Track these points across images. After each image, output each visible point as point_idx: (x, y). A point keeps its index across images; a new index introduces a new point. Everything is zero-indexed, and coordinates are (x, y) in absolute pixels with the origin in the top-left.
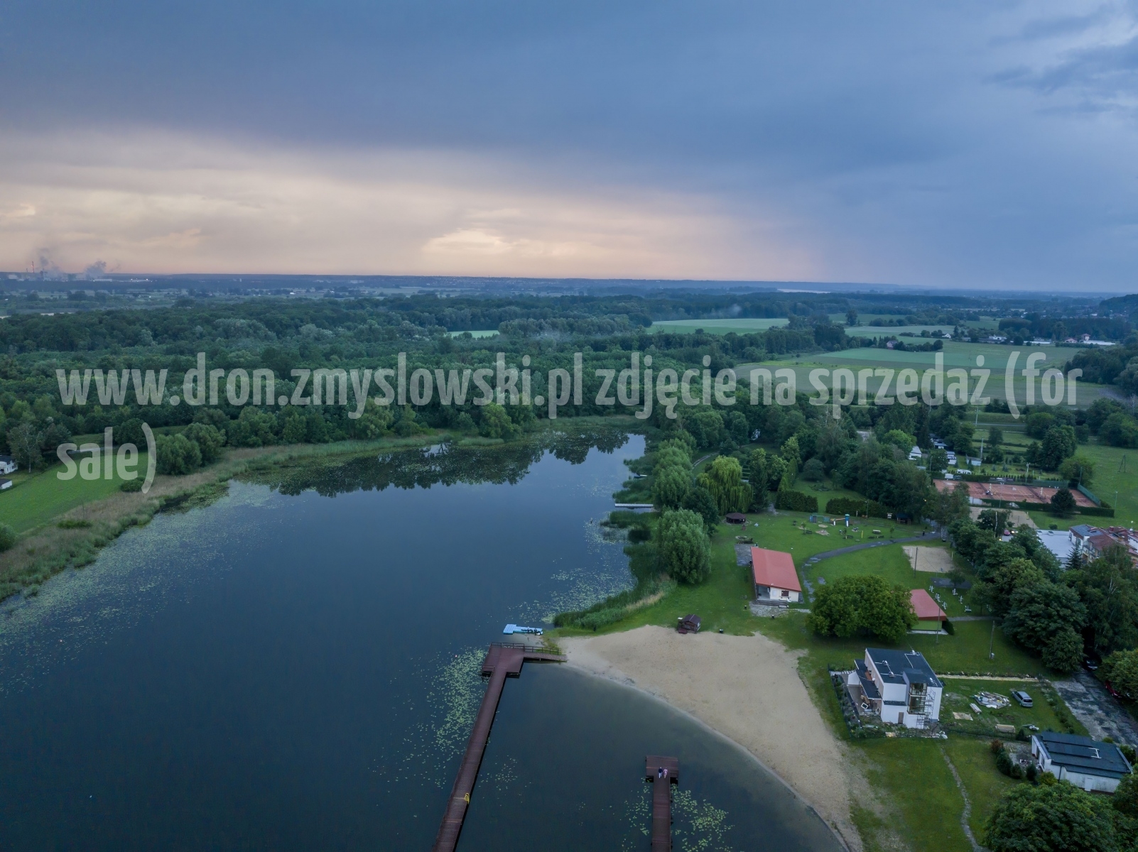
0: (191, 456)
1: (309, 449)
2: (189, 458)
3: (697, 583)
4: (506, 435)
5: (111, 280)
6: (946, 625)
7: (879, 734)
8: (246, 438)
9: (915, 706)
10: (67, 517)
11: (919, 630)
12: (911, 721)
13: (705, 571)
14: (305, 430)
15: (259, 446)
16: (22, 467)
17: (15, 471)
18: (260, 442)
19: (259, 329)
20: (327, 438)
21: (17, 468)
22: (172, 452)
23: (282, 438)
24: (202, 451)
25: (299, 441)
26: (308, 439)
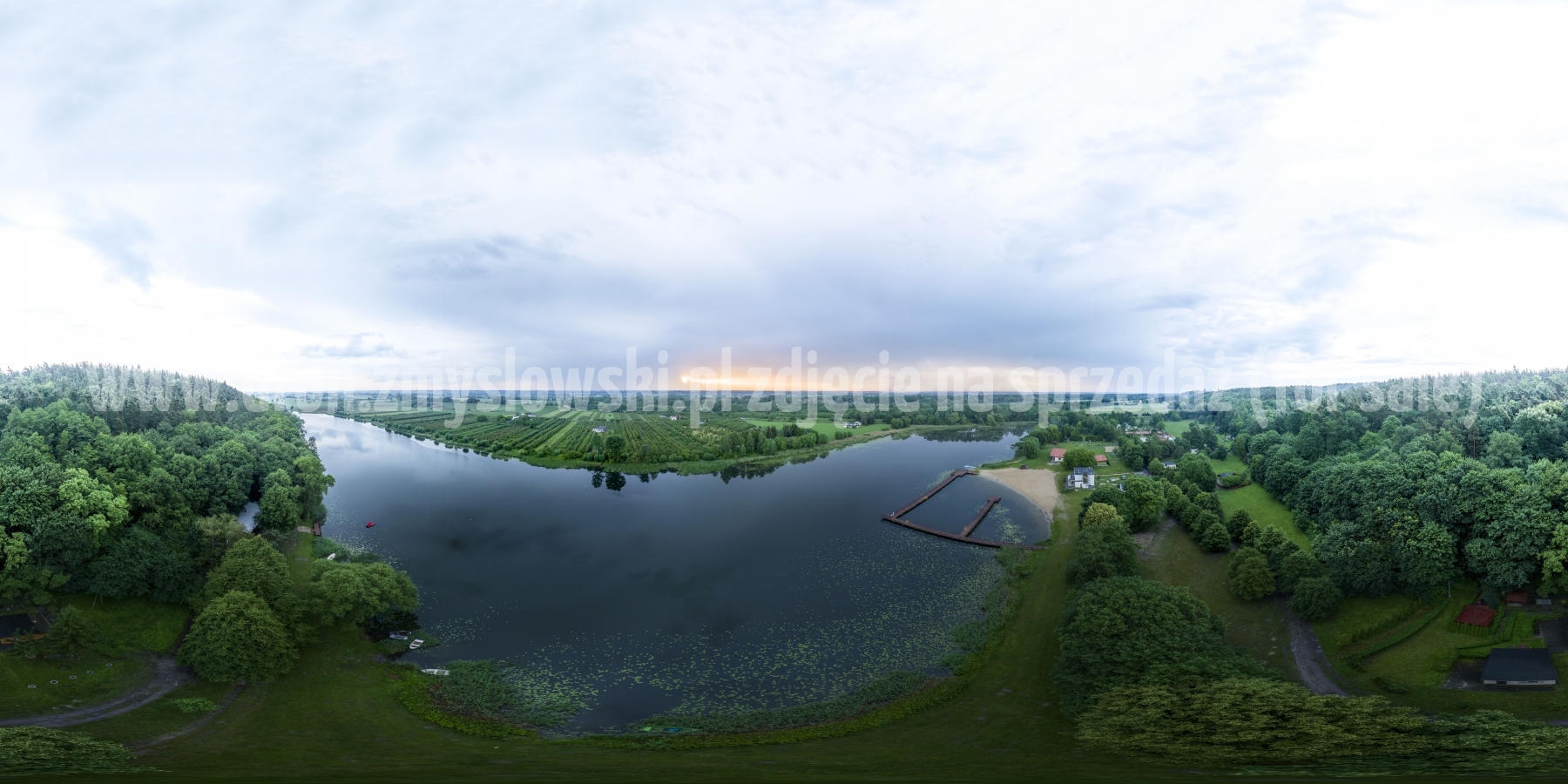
1: (933, 426)
2: (900, 424)
3: (1033, 458)
4: (993, 425)
6: (1108, 463)
7: (1073, 490)
9: (1085, 481)
11: (1099, 465)
12: (1084, 486)
13: (1036, 454)
15: (920, 425)
23: (925, 424)
24: (904, 425)
25: (928, 425)
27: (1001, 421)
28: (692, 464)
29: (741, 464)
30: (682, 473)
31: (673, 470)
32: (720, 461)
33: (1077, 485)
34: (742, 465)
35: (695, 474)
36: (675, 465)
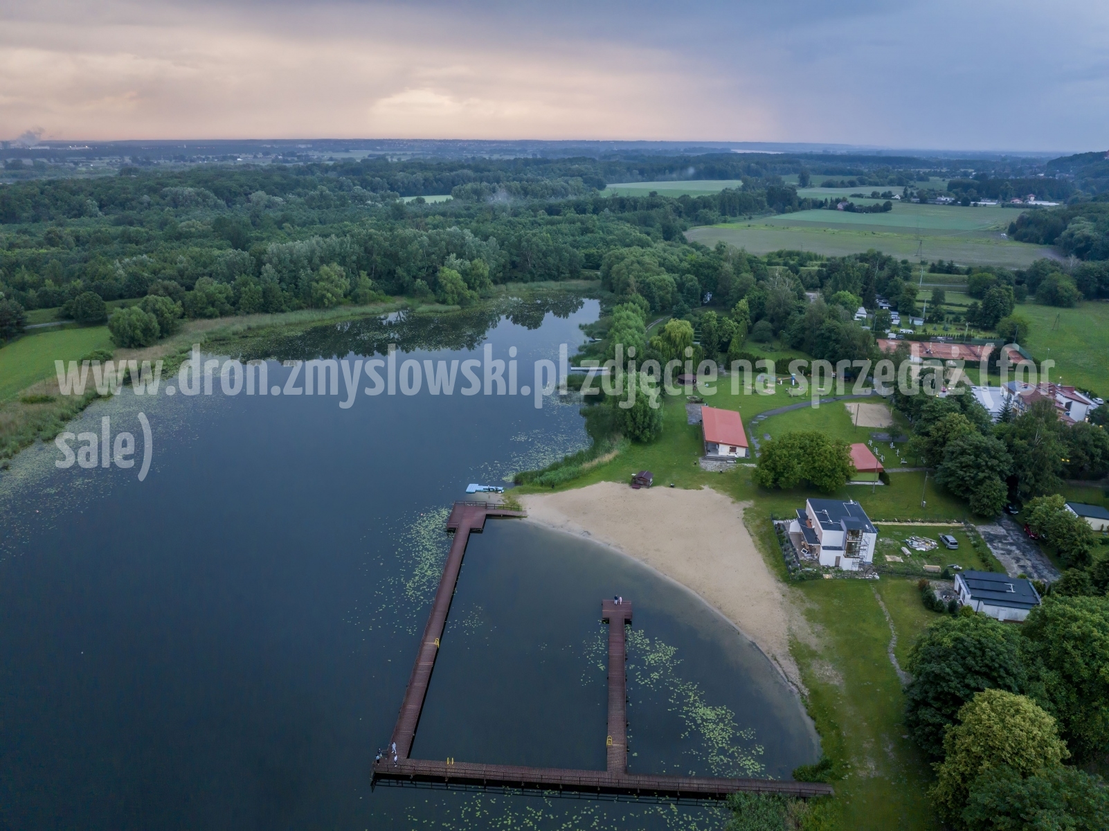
0: (149, 328)
1: (266, 319)
2: (147, 330)
3: (650, 442)
4: (462, 301)
6: (883, 476)
7: (817, 576)
8: (203, 309)
9: (851, 550)
10: (29, 392)
11: (857, 481)
12: (847, 564)
13: (658, 431)
14: (262, 300)
15: (216, 317)
18: (218, 312)
19: (208, 197)
20: (284, 307)
22: (130, 325)
23: (239, 309)
24: (160, 323)
25: (256, 311)
26: (265, 309)
27: (482, 284)
33: (826, 558)
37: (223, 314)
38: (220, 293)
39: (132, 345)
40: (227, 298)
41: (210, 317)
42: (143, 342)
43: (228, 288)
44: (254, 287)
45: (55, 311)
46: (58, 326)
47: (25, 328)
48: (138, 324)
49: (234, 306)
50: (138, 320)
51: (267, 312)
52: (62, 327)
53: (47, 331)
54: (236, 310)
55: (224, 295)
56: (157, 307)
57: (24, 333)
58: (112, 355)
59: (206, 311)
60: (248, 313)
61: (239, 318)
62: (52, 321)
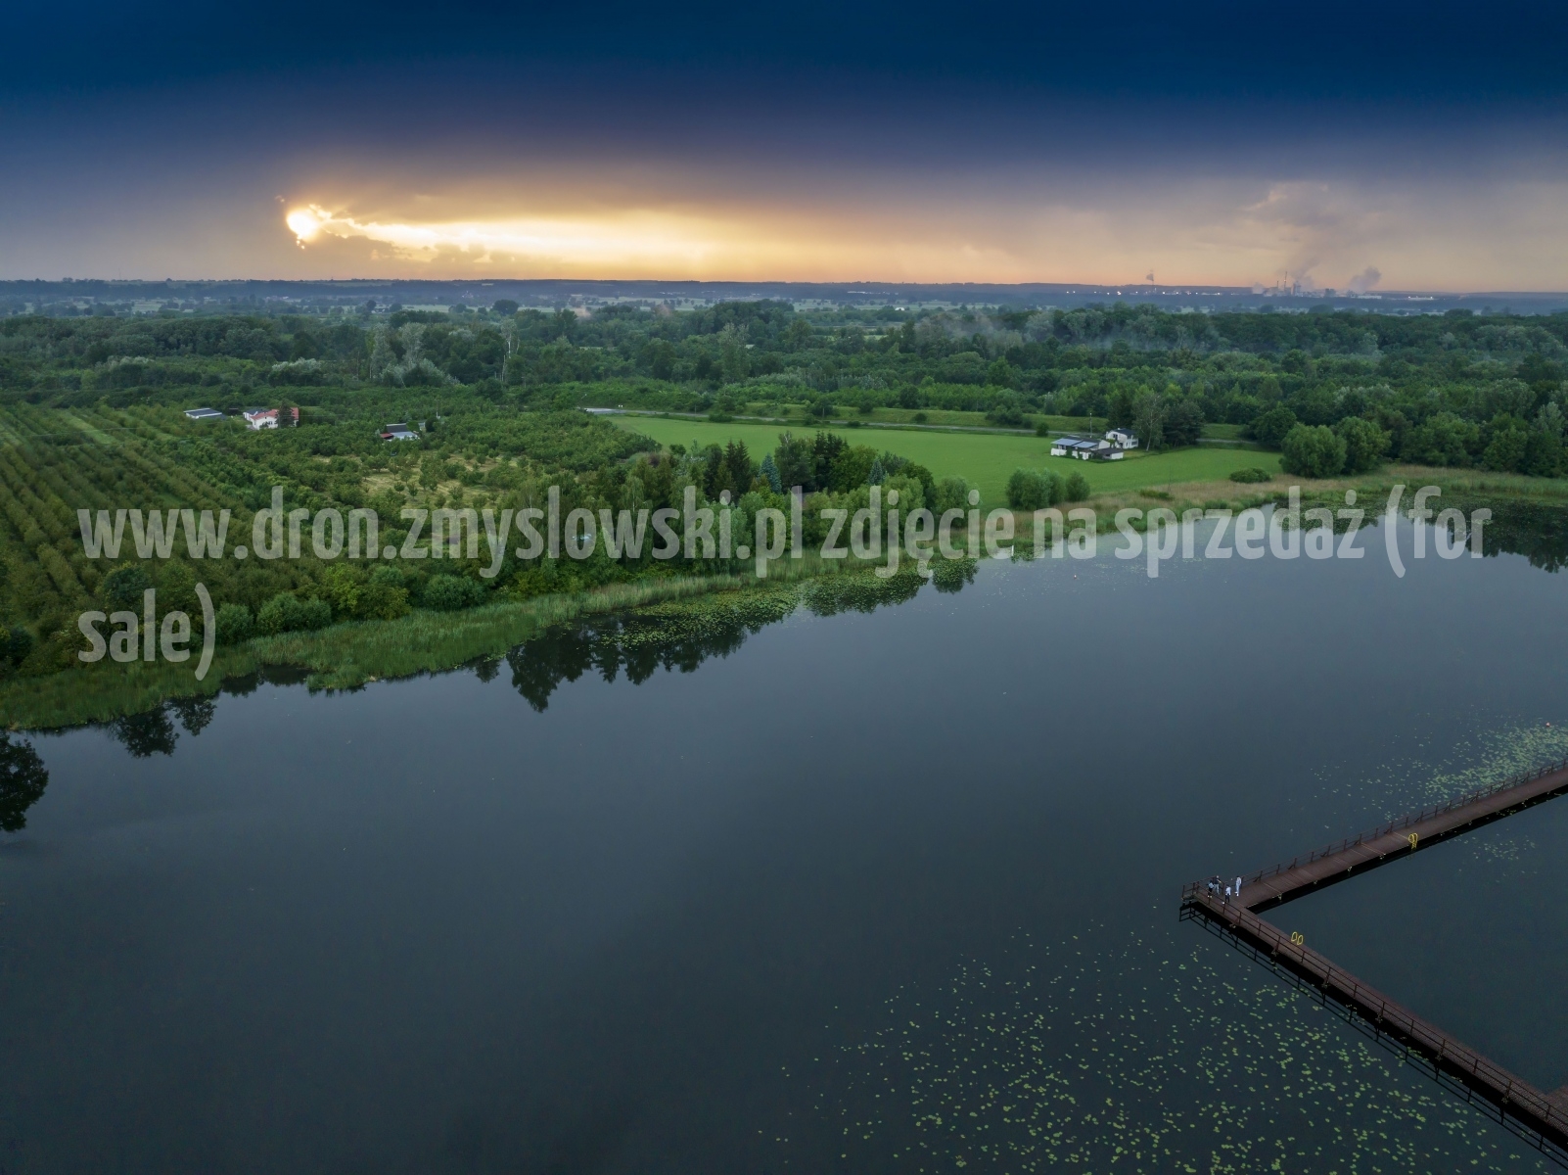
0: (1332, 455)
1: (1517, 481)
2: (1327, 458)
5: (1379, 297)
8: (1424, 451)
10: (1148, 488)
14: (1522, 454)
15: (1441, 465)
16: (1142, 445)
17: (1135, 448)
18: (1444, 459)
20: (1554, 471)
21: (1136, 445)
22: (1307, 446)
23: (1480, 461)
24: (1349, 452)
25: (1508, 469)
26: (1523, 468)
28: (375, 634)
29: (598, 615)
30: (332, 681)
31: (287, 673)
32: (503, 607)
34: (602, 619)
35: (394, 677)
36: (293, 647)
37: (1453, 463)
38: (1458, 433)
39: (1302, 473)
40: (1466, 442)
41: (1431, 464)
42: (1317, 471)
43: (1475, 429)
44: (1516, 430)
45: (1240, 428)
46: (1235, 444)
47: (1198, 440)
48: (1317, 445)
49: (1475, 454)
50: (1319, 442)
51: (1525, 473)
52: (1239, 447)
53: (1220, 448)
54: (1473, 462)
55: (1462, 437)
56: (1354, 432)
57: (1195, 444)
58: (1271, 476)
59: (1427, 455)
60: (1492, 469)
61: (1474, 472)
62: (1233, 439)
